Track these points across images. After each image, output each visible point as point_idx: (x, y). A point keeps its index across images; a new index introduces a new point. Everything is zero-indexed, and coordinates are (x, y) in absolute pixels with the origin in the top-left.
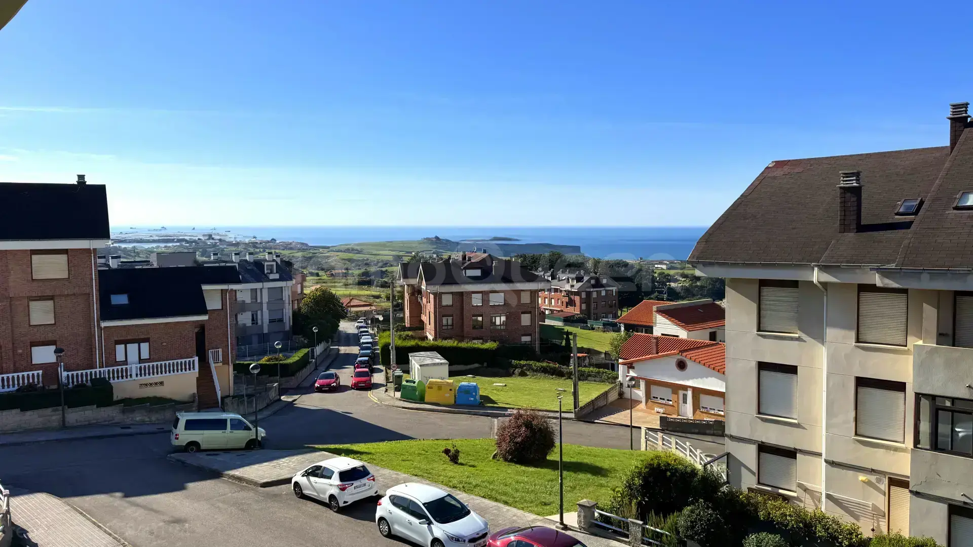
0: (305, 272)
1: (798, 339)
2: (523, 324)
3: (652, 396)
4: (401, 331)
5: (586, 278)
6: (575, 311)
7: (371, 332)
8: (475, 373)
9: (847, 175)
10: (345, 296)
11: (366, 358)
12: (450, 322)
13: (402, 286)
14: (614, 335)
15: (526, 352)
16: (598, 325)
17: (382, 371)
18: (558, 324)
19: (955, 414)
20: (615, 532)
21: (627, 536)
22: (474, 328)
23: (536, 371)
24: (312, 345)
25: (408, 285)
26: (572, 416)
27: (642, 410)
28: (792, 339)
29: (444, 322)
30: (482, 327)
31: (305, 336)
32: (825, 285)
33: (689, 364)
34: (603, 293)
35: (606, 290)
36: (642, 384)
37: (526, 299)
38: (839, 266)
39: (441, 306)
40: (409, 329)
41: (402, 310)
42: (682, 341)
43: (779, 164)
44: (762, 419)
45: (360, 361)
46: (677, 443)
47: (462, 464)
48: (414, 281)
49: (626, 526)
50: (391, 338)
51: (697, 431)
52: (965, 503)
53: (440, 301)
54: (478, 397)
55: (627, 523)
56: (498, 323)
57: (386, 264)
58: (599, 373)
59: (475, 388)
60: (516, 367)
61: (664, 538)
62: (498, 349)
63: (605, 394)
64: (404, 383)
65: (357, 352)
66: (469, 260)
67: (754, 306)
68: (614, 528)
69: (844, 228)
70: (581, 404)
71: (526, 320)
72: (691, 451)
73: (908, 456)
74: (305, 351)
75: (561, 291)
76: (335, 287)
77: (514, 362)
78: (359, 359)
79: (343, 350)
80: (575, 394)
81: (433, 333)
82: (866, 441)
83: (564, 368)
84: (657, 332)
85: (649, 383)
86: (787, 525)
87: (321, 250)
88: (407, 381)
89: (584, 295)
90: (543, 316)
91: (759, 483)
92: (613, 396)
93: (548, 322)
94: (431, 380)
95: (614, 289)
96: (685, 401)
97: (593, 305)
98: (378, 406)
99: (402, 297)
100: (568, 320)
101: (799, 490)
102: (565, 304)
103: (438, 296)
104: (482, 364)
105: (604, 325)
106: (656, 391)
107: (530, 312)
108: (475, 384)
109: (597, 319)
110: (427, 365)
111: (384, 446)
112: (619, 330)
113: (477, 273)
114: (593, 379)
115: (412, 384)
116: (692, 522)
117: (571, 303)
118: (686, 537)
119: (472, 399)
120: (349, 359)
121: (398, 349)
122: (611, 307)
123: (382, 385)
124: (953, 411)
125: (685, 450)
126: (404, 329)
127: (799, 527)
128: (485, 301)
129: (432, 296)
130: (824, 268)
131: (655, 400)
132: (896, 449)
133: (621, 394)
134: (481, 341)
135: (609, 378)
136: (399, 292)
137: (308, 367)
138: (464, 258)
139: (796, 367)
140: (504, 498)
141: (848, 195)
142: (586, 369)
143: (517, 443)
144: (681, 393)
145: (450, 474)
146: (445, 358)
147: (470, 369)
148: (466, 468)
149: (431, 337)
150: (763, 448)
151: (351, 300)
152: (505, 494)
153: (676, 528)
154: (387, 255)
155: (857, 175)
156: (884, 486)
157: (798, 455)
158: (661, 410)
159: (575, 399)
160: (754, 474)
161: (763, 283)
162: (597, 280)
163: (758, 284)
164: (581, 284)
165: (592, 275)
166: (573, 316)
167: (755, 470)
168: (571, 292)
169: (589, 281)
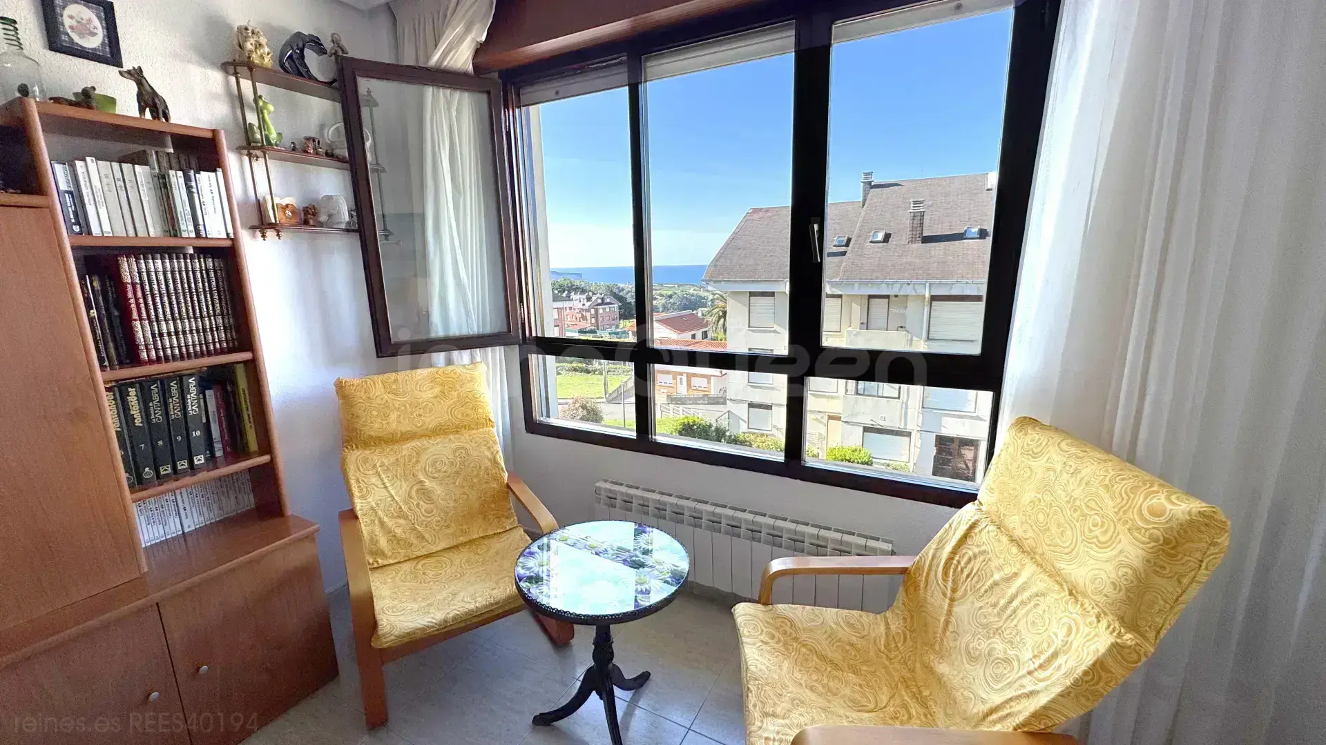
1: (775, 332)
3: (659, 381)
5: (594, 298)
6: (587, 324)
16: (605, 334)
26: (604, 400)
28: (770, 332)
34: (608, 310)
35: (610, 308)
42: (677, 341)
43: (756, 211)
44: (752, 386)
51: (691, 402)
52: (872, 425)
63: (625, 383)
67: (746, 310)
70: (610, 391)
73: (840, 401)
75: (574, 309)
80: (605, 385)
82: (816, 394)
84: (656, 336)
85: (657, 373)
89: (593, 311)
91: (749, 428)
93: (568, 334)
95: (616, 306)
96: (681, 383)
97: (600, 319)
100: (582, 331)
101: (773, 429)
102: (578, 319)
105: (610, 334)
109: (604, 330)
114: (612, 373)
117: (583, 318)
122: (615, 321)
132: (832, 398)
144: (678, 377)
150: (752, 405)
156: (825, 421)
157: (773, 407)
159: (605, 388)
160: (745, 422)
161: (752, 294)
162: (603, 299)
163: (748, 294)
164: (590, 303)
165: (598, 295)
166: (585, 329)
167: (746, 420)
168: (583, 310)
169: (596, 300)
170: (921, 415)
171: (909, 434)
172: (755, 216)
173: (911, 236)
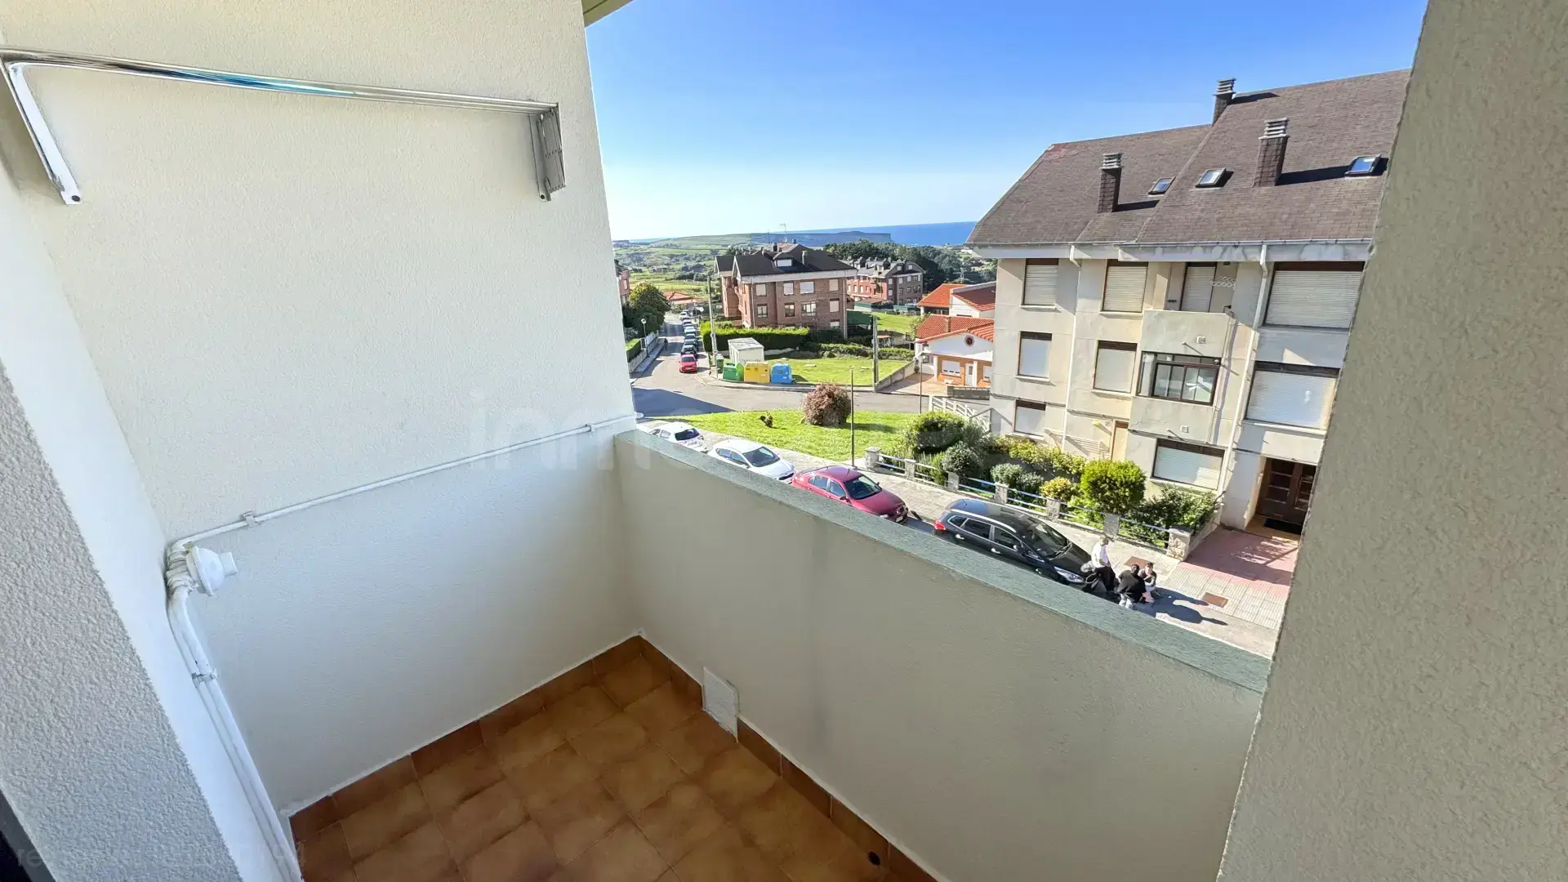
0: (630, 269)
1: (1055, 310)
2: (831, 311)
3: (943, 369)
4: (720, 321)
5: (893, 265)
6: (882, 297)
7: (693, 322)
8: (788, 356)
9: (1110, 157)
10: (667, 290)
11: (691, 346)
12: (765, 312)
13: (720, 279)
14: (916, 317)
15: (833, 336)
16: (903, 310)
17: (705, 357)
18: (867, 310)
19: (1175, 367)
20: (895, 470)
21: (903, 472)
22: (787, 315)
23: (844, 352)
24: (642, 335)
25: (725, 278)
26: (872, 389)
27: (934, 383)
28: (1049, 310)
29: (760, 312)
30: (794, 315)
31: (635, 328)
32: (1080, 261)
33: (976, 339)
34: (909, 279)
35: (912, 277)
36: (935, 359)
37: (834, 286)
38: (1091, 244)
39: (756, 297)
40: (729, 319)
41: (721, 301)
42: (975, 320)
43: (1057, 147)
44: (1021, 379)
45: (686, 349)
46: (957, 406)
47: (775, 428)
48: (730, 274)
49: (903, 464)
50: (713, 327)
51: (978, 397)
52: (1169, 437)
53: (755, 291)
54: (790, 377)
55: (904, 463)
56: (808, 310)
57: (703, 257)
58: (898, 352)
59: (788, 369)
60: (825, 350)
61: (931, 472)
62: (809, 334)
63: (902, 370)
64: (725, 366)
65: (682, 341)
66: (781, 251)
67: (1021, 283)
68: (893, 466)
69: (1102, 209)
70: (880, 379)
71: (834, 306)
72: (968, 411)
73: (1130, 403)
74: (637, 341)
75: (869, 279)
76: (658, 282)
77: (823, 345)
78: (685, 347)
79: (670, 339)
81: (749, 321)
82: (1102, 394)
83: (868, 350)
84: (953, 313)
85: (941, 358)
86: (1031, 461)
87: (642, 247)
88: (728, 364)
89: (891, 281)
90: (850, 302)
91: (1015, 431)
92: (910, 372)
93: (857, 309)
94: (748, 362)
95: (919, 274)
96: (971, 373)
97: (899, 291)
98: (705, 386)
99: (720, 290)
100: (876, 306)
101: (1045, 434)
102: (873, 290)
103: (752, 287)
104: (795, 348)
105: (909, 309)
106: (946, 364)
107: (838, 299)
108: (787, 365)
109: (902, 304)
110: (745, 350)
111: (710, 417)
112: (919, 314)
113: (788, 263)
114: (893, 357)
115: (732, 367)
116: (953, 458)
117: (879, 289)
118: (948, 470)
119: (785, 378)
120: (675, 347)
121: (718, 336)
122: (916, 292)
123: (706, 369)
124: (1172, 365)
125: (964, 411)
126: (724, 319)
127: (1040, 462)
128: (796, 290)
129: (747, 287)
130: (1080, 246)
131: (946, 373)
132: (1124, 398)
133: (917, 370)
134: (793, 327)
135: (908, 357)
136: (717, 285)
137: (641, 355)
138: (775, 248)
139: (1051, 334)
140: (810, 450)
141: (1109, 176)
142: (888, 349)
143: (821, 410)
144: (968, 365)
145: (765, 435)
146: (761, 343)
147: (784, 353)
148: (778, 430)
149: (748, 325)
150: (1020, 403)
151: (673, 295)
152: (810, 447)
153: (941, 464)
154: (704, 248)
155: (1119, 156)
156: (1111, 428)
157: (1047, 407)
158: (950, 382)
159: (875, 375)
160: (1011, 424)
161: (1029, 262)
162: (904, 266)
163: (1024, 263)
164: (888, 271)
165: (899, 261)
166: (880, 302)
167: (1012, 421)
168: (879, 279)
169: (896, 267)
170: (1240, 428)
171: (1220, 453)
172: (1056, 155)
173: (1258, 175)
